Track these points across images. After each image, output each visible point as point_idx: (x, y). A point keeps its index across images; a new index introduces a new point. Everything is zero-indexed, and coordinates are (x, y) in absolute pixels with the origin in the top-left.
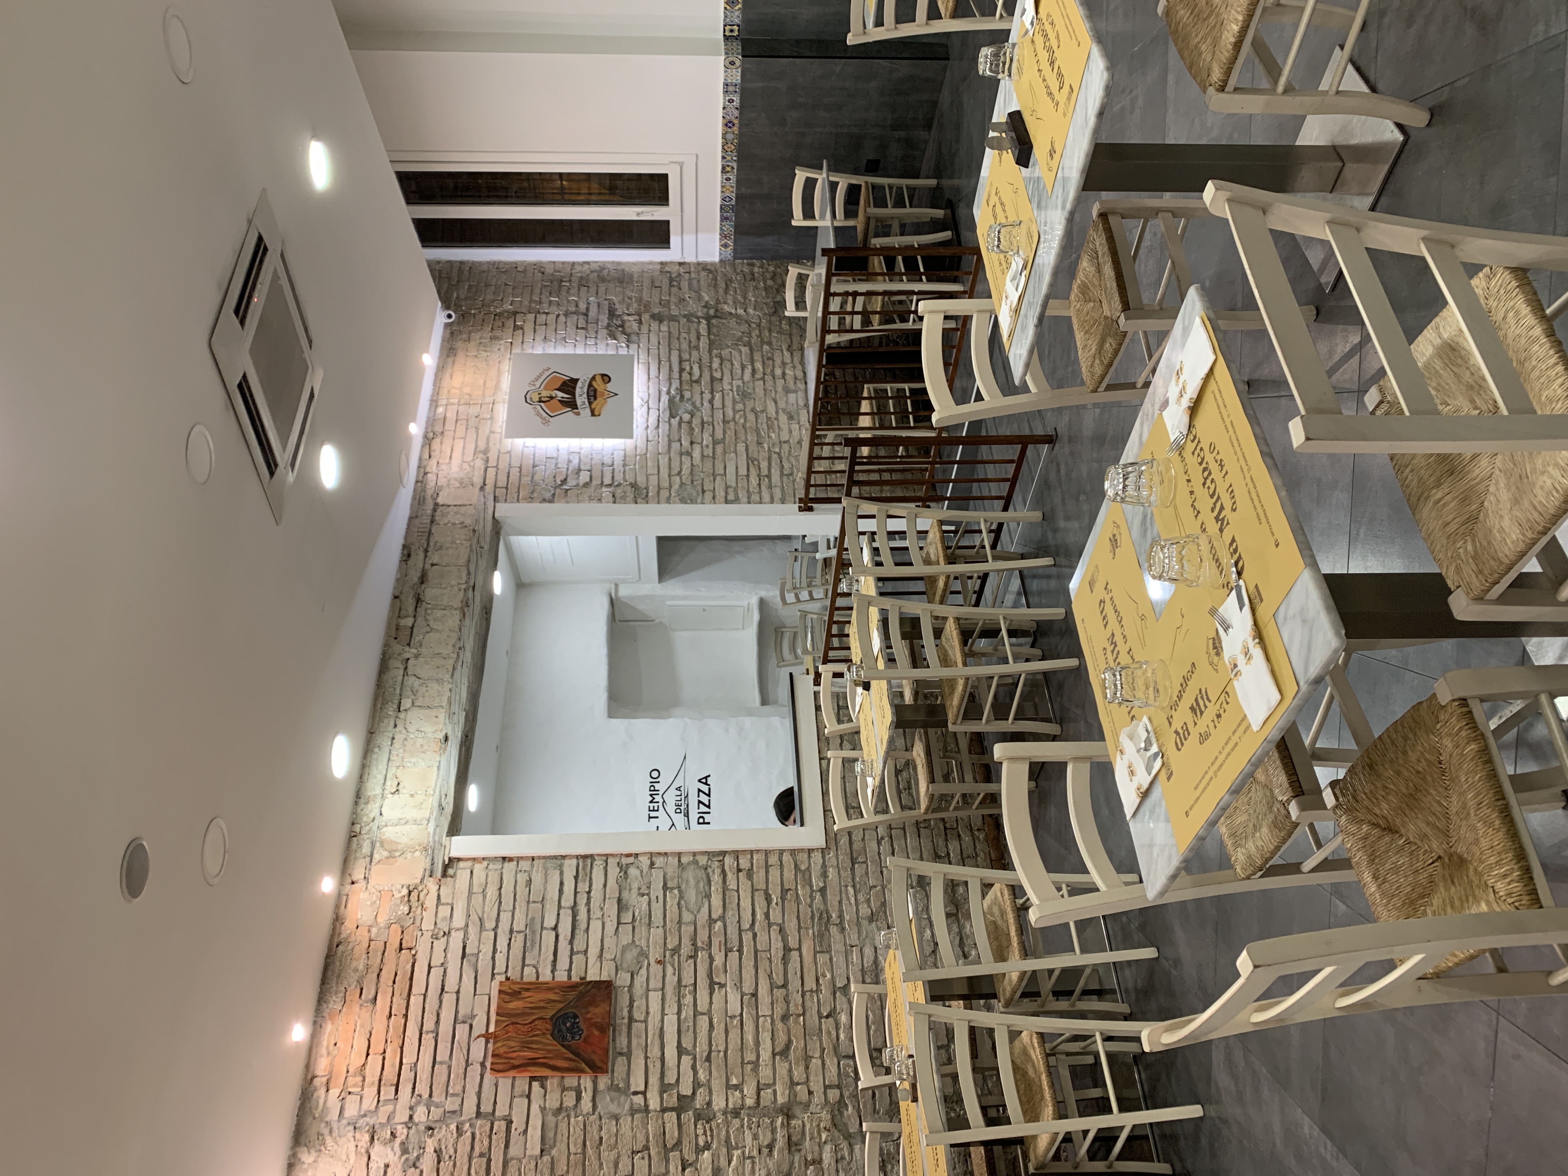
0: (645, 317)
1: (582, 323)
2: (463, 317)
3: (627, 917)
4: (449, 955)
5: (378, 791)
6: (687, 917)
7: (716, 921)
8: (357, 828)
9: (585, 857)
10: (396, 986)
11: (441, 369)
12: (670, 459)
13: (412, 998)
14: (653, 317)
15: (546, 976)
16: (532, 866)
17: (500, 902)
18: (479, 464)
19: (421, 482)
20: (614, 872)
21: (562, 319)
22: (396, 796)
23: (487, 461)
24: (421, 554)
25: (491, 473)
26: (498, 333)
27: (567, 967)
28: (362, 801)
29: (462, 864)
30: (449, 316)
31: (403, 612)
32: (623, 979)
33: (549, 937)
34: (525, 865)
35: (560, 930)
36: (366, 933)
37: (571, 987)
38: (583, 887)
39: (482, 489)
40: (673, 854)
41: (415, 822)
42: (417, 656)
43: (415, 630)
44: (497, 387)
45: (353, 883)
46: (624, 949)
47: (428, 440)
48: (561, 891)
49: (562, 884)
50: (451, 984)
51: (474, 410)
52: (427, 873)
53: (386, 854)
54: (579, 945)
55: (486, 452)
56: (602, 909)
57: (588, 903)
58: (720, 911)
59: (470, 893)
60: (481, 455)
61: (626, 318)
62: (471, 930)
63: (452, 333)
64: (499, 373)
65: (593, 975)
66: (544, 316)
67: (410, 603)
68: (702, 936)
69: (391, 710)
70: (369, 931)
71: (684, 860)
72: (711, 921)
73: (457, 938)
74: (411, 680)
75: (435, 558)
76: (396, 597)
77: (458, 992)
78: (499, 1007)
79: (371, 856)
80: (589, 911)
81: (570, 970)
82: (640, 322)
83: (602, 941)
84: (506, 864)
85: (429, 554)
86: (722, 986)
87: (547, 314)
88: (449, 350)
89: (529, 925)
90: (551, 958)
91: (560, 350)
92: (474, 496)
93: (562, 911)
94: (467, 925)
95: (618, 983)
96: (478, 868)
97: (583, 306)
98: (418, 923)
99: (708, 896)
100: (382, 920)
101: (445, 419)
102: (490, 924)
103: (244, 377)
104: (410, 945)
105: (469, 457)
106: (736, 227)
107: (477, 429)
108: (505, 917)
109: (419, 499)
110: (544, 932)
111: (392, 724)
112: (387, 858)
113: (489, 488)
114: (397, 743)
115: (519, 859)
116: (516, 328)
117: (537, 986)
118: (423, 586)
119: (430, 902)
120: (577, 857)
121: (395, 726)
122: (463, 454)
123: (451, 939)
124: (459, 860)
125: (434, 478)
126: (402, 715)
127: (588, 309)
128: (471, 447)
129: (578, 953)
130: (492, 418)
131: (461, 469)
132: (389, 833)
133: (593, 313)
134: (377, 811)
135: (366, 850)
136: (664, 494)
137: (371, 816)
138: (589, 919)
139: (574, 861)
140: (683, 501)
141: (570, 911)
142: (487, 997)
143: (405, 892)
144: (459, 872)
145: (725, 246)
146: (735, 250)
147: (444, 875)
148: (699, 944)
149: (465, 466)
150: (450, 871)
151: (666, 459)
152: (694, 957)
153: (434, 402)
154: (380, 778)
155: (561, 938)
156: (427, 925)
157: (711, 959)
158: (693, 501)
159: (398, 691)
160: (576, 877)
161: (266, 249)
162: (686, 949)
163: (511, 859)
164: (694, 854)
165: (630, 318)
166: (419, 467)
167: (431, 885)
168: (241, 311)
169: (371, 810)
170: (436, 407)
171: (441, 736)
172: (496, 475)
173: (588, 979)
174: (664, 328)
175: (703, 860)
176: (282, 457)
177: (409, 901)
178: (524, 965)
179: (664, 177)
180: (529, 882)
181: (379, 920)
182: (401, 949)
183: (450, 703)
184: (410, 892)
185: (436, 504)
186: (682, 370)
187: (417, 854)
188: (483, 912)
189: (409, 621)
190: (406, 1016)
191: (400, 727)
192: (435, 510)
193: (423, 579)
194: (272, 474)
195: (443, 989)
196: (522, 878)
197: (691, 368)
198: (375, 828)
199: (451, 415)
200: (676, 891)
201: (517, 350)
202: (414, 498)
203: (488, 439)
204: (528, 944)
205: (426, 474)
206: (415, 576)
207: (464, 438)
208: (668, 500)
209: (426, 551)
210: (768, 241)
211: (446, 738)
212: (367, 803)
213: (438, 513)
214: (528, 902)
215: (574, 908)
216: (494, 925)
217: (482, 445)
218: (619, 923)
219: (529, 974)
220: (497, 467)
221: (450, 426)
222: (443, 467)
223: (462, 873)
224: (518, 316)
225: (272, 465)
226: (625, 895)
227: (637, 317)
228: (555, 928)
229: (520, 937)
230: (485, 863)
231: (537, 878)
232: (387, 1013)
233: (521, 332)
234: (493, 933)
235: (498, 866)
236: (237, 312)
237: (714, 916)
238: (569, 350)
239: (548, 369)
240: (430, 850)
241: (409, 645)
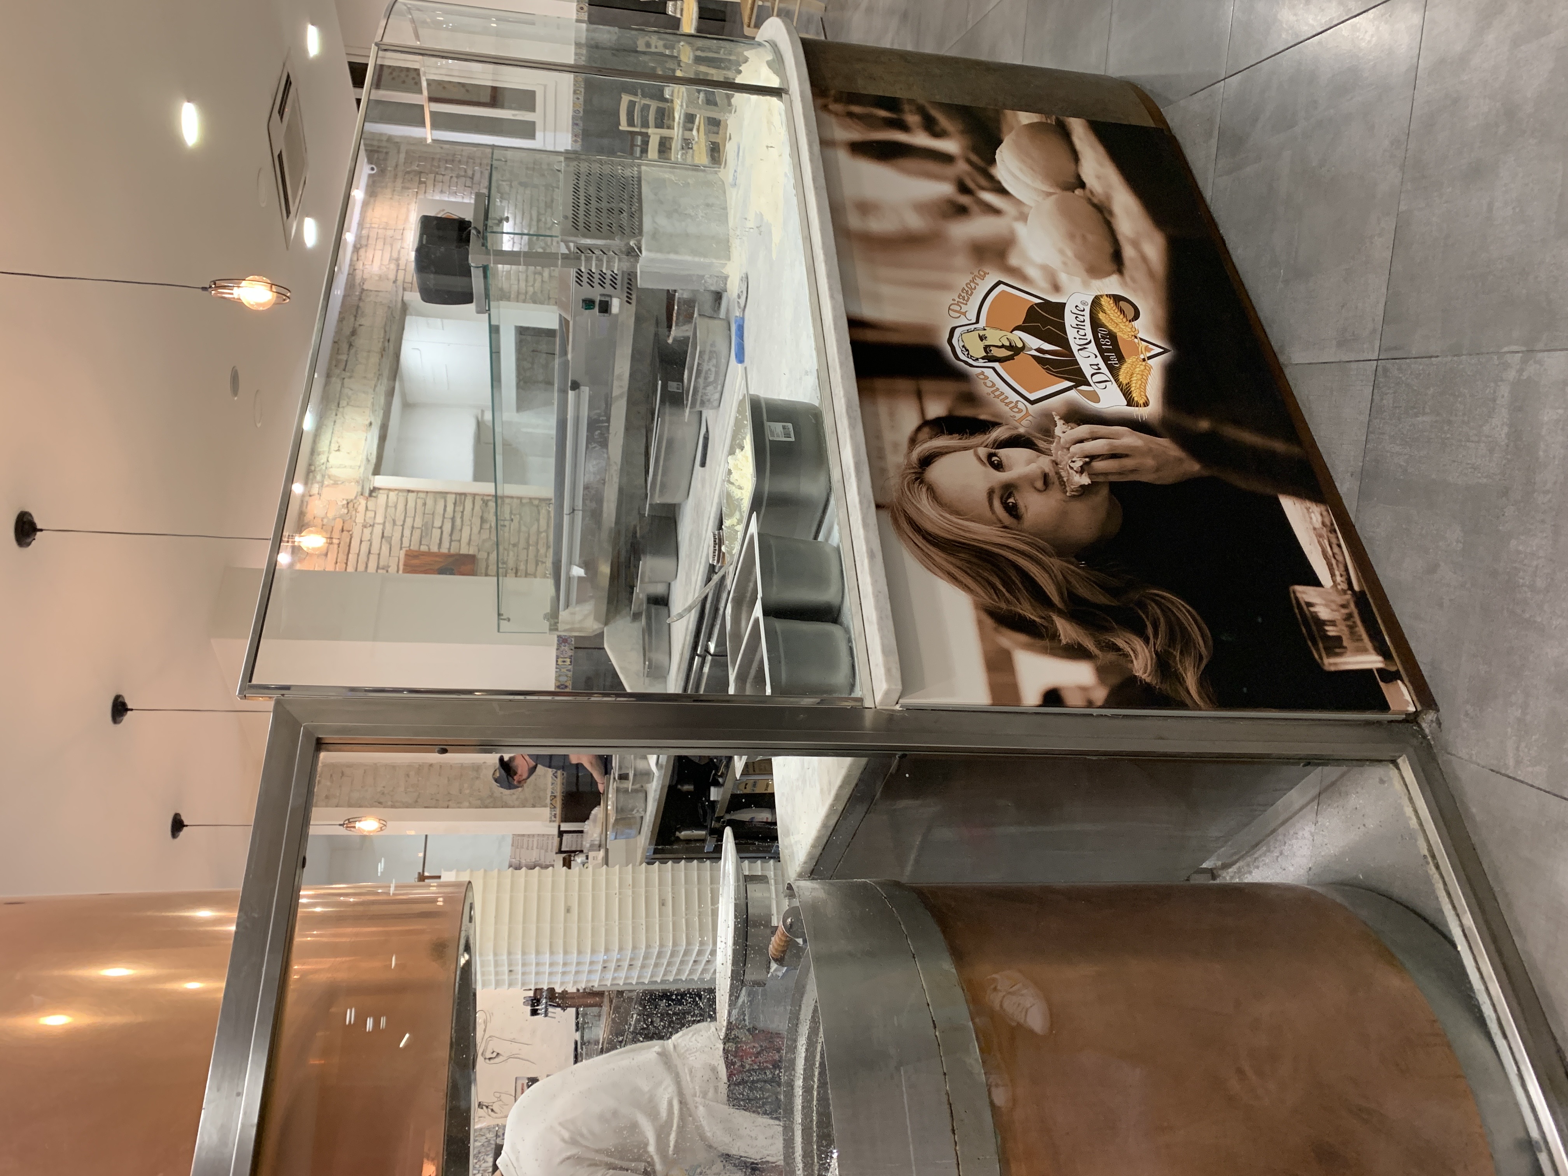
0: (515, 184)
1: (469, 183)
2: (382, 172)
3: (487, 526)
4: (373, 536)
5: (326, 449)
6: (523, 528)
7: (542, 532)
8: (313, 468)
9: (461, 494)
10: (340, 549)
11: (365, 204)
12: (527, 276)
13: (350, 555)
14: (521, 184)
15: (434, 549)
16: (427, 496)
17: (406, 513)
18: (393, 266)
19: (352, 275)
20: (479, 502)
21: (455, 179)
22: (338, 452)
23: (398, 265)
24: (353, 319)
25: (401, 274)
26: (408, 185)
27: (448, 547)
28: (316, 453)
29: (381, 491)
30: (372, 169)
31: (340, 351)
32: (482, 555)
33: (436, 533)
34: (422, 495)
35: (444, 528)
36: (320, 522)
37: (449, 556)
38: (459, 509)
39: (395, 282)
40: (518, 498)
41: (351, 467)
42: (350, 377)
43: (348, 363)
44: (407, 219)
45: (310, 496)
46: (484, 541)
47: (356, 249)
48: (445, 510)
49: (445, 506)
50: (375, 549)
51: (390, 233)
52: (359, 493)
53: (332, 482)
54: (456, 536)
55: (398, 260)
56: (470, 521)
57: (462, 517)
58: (545, 528)
59: (387, 506)
60: (394, 262)
61: (501, 183)
62: (387, 524)
63: (374, 182)
64: (408, 210)
65: (464, 551)
66: (441, 176)
67: (345, 346)
68: (532, 540)
69: (333, 406)
70: (322, 521)
71: (524, 501)
72: (539, 532)
73: (378, 529)
74: (346, 391)
75: (361, 321)
76: (335, 342)
77: (379, 554)
78: (405, 562)
79: (322, 482)
80: (462, 521)
81: (449, 549)
82: (511, 186)
83: (470, 535)
84: (410, 494)
85: (358, 319)
86: (543, 563)
87: (443, 175)
88: (372, 192)
89: (425, 525)
90: (438, 542)
91: (453, 199)
92: (389, 286)
93: (445, 520)
94: (384, 522)
95: (479, 556)
96: (392, 495)
97: (470, 173)
98: (354, 518)
99: (538, 520)
100: (331, 515)
101: (368, 236)
102: (399, 522)
103: (281, 152)
104: (349, 529)
105: (386, 262)
106: (583, 130)
107: (392, 245)
108: (409, 521)
109: (351, 284)
110: (434, 530)
111: (334, 414)
112: (333, 484)
113: (400, 282)
114: (337, 425)
115: (418, 492)
116: (420, 182)
117: (429, 554)
118: (353, 338)
119: (361, 508)
120: (456, 494)
121: (336, 415)
122: (382, 260)
123: (375, 528)
124: (379, 489)
125: (361, 273)
126: (341, 410)
127: (473, 174)
128: (387, 256)
129: (455, 541)
130: (402, 239)
131: (380, 268)
132: (333, 471)
133: (477, 176)
134: (326, 460)
135: (319, 477)
136: (522, 297)
137: (322, 461)
138: (462, 525)
139: (454, 496)
140: (535, 302)
141: (450, 520)
142: (397, 559)
143: (345, 502)
144: (379, 495)
145: (575, 141)
146: (583, 145)
147: (370, 495)
148: (531, 542)
149: (383, 267)
150: (374, 494)
151: (524, 275)
152: (527, 549)
153: (361, 225)
154: (327, 442)
155: (444, 533)
156: (360, 519)
157: (538, 551)
158: (542, 303)
159: (338, 395)
160: (455, 504)
161: (290, 83)
162: (522, 544)
163: (413, 491)
164: (530, 499)
165: (504, 183)
166: (350, 265)
167: (363, 502)
168: (281, 112)
169: (322, 459)
170: (362, 229)
171: (367, 422)
172: (405, 275)
173: (461, 552)
174: (528, 192)
175: (536, 502)
176: (293, 209)
177: (347, 507)
178: (421, 544)
179: (533, 93)
180: (425, 504)
181: (328, 515)
182: (343, 531)
183: (373, 404)
184: (348, 503)
185: (363, 290)
186: (539, 220)
187: (353, 484)
188: (395, 516)
189: (344, 357)
190: (346, 564)
191: (339, 415)
192: (362, 293)
193: (354, 333)
194: (288, 217)
195: (369, 552)
196: (420, 502)
197: (546, 219)
198: (324, 468)
199: (373, 235)
200: (518, 516)
201: (421, 196)
202: (346, 284)
203: (399, 252)
204: (424, 534)
205: (355, 270)
206: (347, 331)
207: (383, 250)
208: (524, 301)
209: (355, 316)
210: (605, 141)
211: (371, 424)
212: (319, 455)
213: (364, 294)
214: (424, 514)
215: (453, 519)
216: (402, 523)
217: (395, 255)
218: (481, 528)
219: (424, 548)
220: (405, 270)
221: (372, 241)
222: (367, 267)
223: (382, 497)
224: (422, 175)
225: (288, 212)
226: (486, 515)
227: (509, 183)
228: (441, 528)
229: (419, 531)
230: (396, 492)
231: (430, 502)
232: (334, 561)
233: (424, 185)
234: (401, 528)
235: (405, 494)
236: (279, 112)
237: (541, 530)
238: (459, 200)
239: (443, 210)
240: (361, 482)
241: (344, 370)
